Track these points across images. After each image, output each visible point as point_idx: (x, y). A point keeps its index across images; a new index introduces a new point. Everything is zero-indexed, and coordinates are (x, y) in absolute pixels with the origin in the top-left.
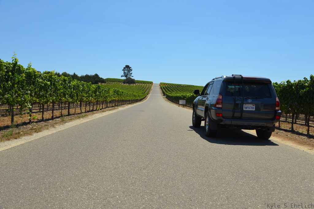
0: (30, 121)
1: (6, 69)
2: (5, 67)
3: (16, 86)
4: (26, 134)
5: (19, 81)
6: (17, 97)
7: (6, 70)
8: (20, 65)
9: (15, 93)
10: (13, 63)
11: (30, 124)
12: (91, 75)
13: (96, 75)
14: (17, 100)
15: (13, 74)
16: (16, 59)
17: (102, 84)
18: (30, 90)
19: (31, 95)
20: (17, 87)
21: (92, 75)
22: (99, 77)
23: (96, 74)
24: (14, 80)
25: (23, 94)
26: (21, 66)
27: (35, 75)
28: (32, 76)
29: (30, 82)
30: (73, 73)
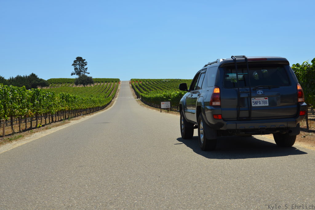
12: (25, 76)
13: (33, 75)
17: (43, 88)
21: (26, 77)
22: (38, 78)
23: (33, 74)
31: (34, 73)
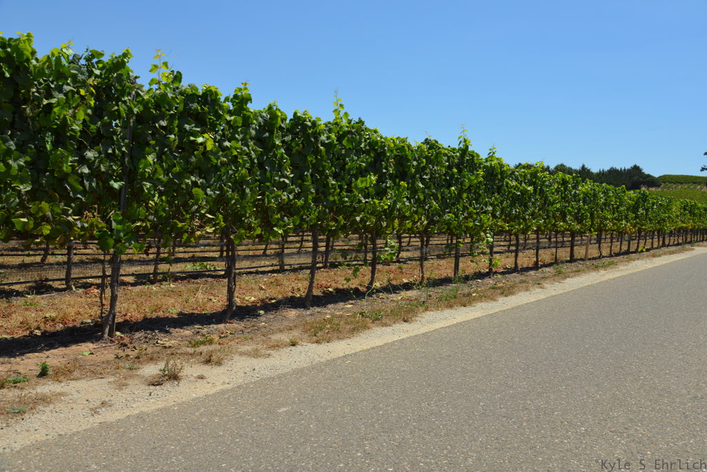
0: (491, 270)
1: (448, 161)
2: (446, 158)
3: (465, 195)
4: (483, 297)
5: (470, 186)
6: (466, 218)
7: (447, 164)
8: (473, 152)
9: (463, 211)
10: (460, 149)
11: (490, 278)
12: (623, 169)
13: (636, 169)
14: (466, 224)
15: (460, 171)
16: (465, 141)
17: (651, 189)
18: (491, 205)
19: (494, 216)
20: (468, 197)
21: (625, 170)
22: (643, 173)
23: (635, 166)
24: (461, 184)
25: (477, 213)
26: (475, 155)
27: (502, 173)
28: (496, 175)
29: (493, 187)
30: (581, 166)
31: (638, 165)
